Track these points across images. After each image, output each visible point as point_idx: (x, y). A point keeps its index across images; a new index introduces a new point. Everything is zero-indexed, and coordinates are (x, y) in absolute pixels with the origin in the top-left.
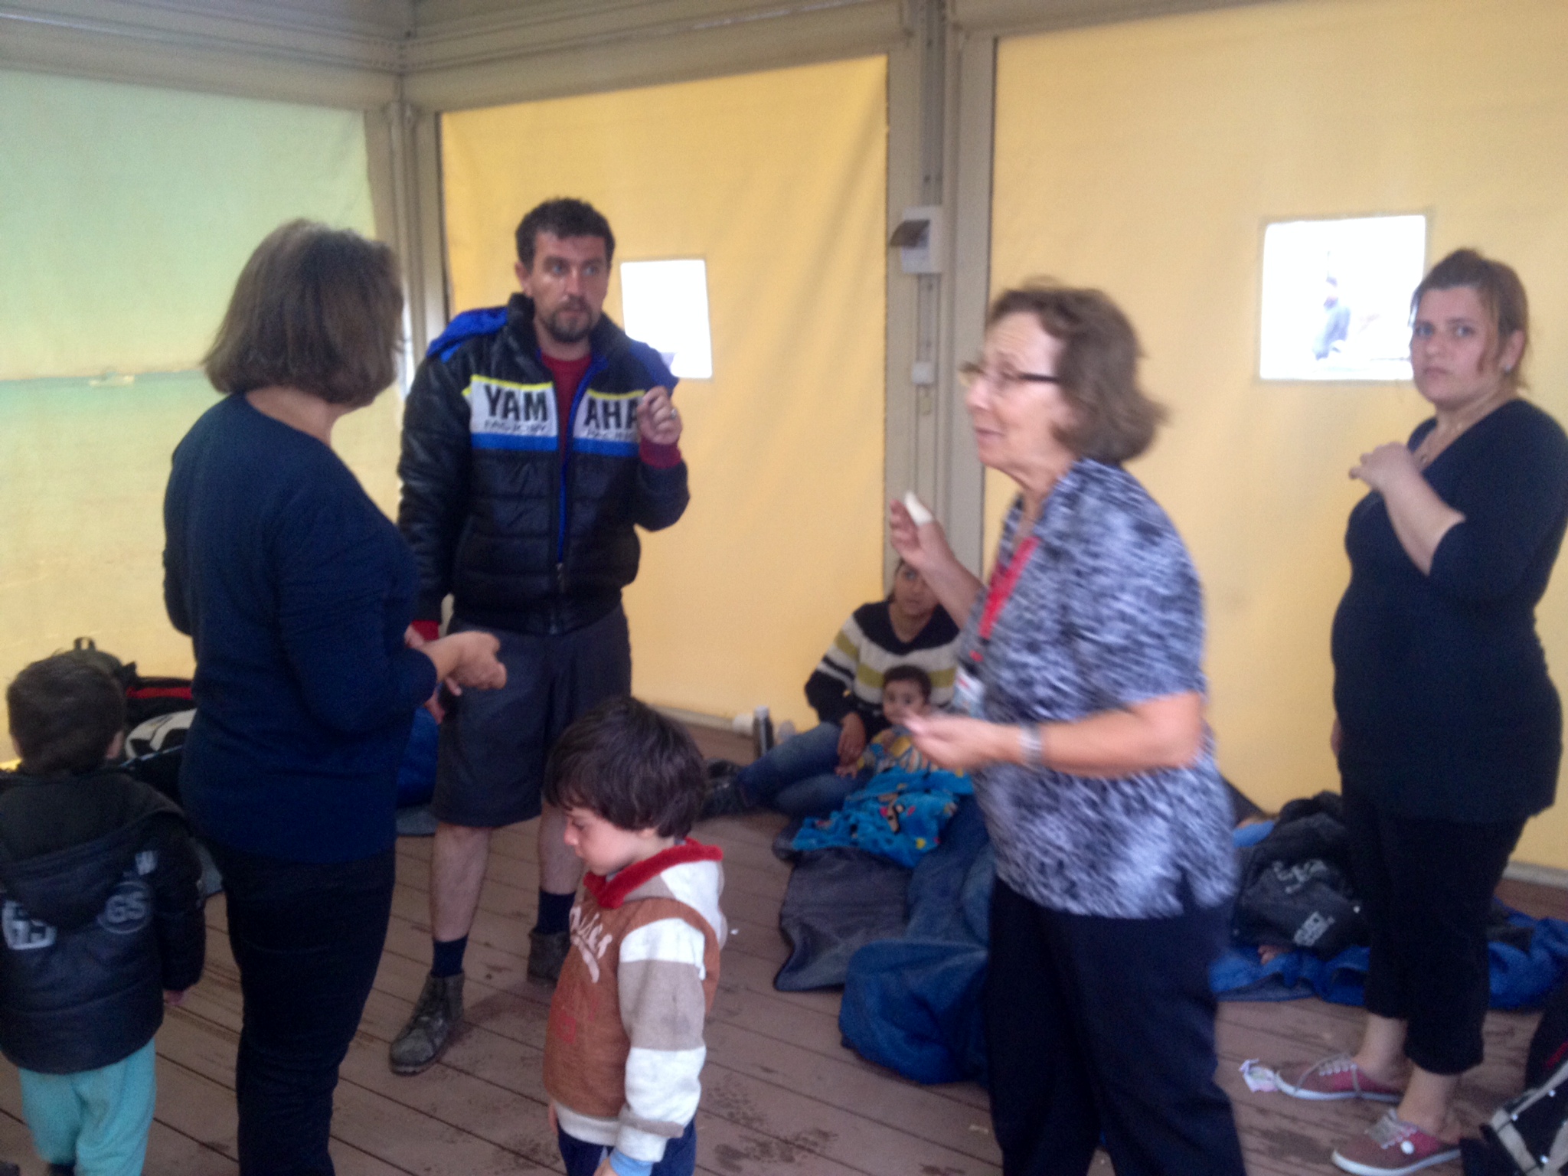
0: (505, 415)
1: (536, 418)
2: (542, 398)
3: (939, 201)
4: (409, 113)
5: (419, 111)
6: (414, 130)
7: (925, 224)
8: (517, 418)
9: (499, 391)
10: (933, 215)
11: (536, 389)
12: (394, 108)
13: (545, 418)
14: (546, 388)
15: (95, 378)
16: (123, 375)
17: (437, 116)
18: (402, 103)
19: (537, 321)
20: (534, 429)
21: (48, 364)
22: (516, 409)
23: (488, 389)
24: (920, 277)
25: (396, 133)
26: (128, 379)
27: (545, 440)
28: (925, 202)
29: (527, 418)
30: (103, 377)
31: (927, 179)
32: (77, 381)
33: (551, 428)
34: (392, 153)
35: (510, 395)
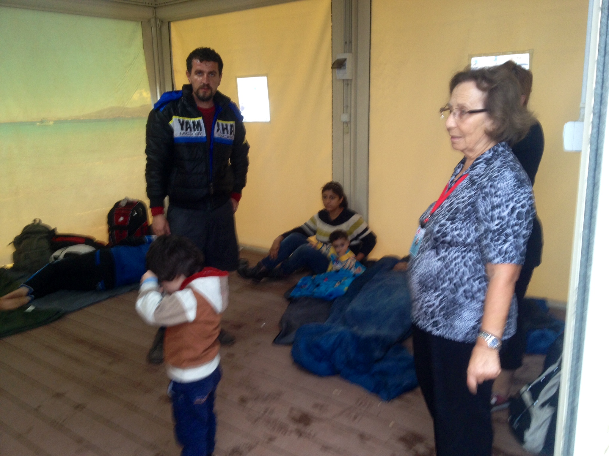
0: (187, 130)
1: (198, 131)
2: (199, 123)
3: (350, 51)
4: (158, 22)
5: (162, 21)
6: (160, 28)
7: (345, 60)
8: (191, 130)
9: (183, 121)
10: (348, 56)
11: (197, 120)
12: (153, 21)
13: (201, 130)
14: (200, 119)
15: (38, 122)
16: (50, 121)
17: (169, 23)
18: (156, 18)
19: (193, 93)
20: (198, 134)
21: (20, 117)
22: (190, 127)
23: (179, 120)
24: (344, 80)
25: (154, 29)
26: (51, 123)
27: (201, 138)
28: (345, 52)
29: (195, 130)
30: (42, 122)
31: (346, 43)
32: (32, 123)
33: (203, 134)
34: (152, 38)
35: (187, 123)
